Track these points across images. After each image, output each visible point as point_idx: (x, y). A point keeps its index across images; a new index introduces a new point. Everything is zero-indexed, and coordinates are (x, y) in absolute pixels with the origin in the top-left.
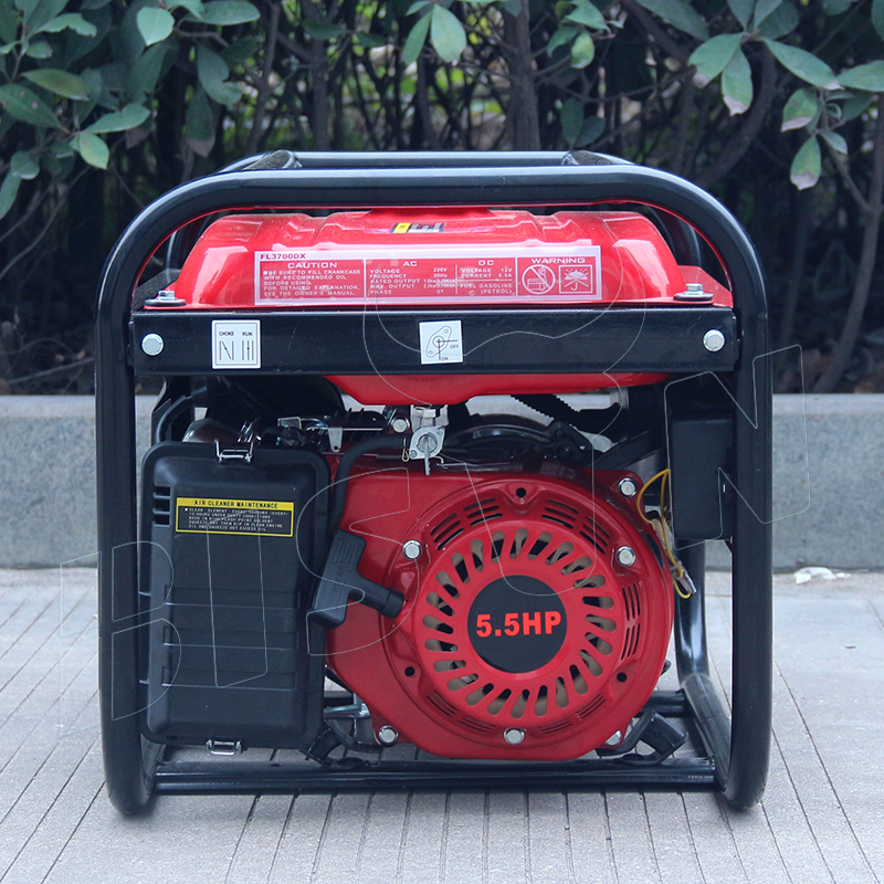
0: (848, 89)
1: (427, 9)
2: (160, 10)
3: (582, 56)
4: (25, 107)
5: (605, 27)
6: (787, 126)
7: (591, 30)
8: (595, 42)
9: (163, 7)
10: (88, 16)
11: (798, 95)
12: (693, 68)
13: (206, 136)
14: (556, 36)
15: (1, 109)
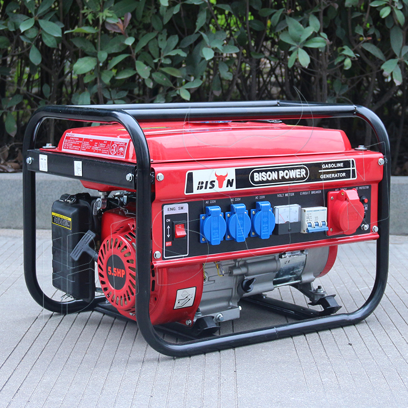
1: (297, 49)
2: (209, 49)
3: (347, 66)
4: (161, 79)
5: (354, 56)
7: (350, 57)
8: (351, 61)
9: (209, 47)
10: (184, 50)
12: (383, 71)
13: (218, 90)
14: (337, 58)
15: (153, 80)
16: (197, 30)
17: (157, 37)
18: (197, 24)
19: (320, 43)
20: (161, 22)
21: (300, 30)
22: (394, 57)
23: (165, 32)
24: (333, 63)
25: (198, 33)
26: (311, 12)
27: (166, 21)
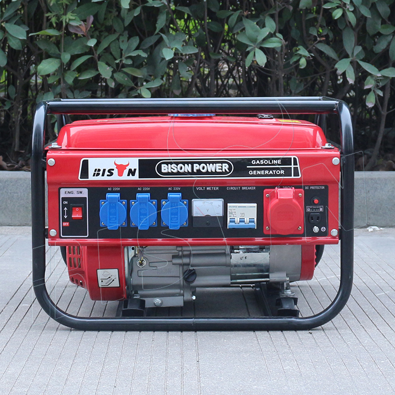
0: (384, 76)
1: (254, 49)
2: (169, 49)
3: (303, 65)
4: (123, 79)
5: (309, 56)
6: (366, 87)
7: (305, 56)
8: (306, 60)
10: (145, 51)
11: (369, 78)
12: (336, 70)
13: (178, 89)
14: (293, 58)
15: (115, 80)
16: (157, 31)
17: (118, 39)
18: (157, 25)
19: (276, 43)
20: (122, 24)
21: (257, 31)
22: (347, 56)
23: (126, 34)
24: (289, 62)
25: (158, 34)
26: (267, 14)
27: (127, 23)
